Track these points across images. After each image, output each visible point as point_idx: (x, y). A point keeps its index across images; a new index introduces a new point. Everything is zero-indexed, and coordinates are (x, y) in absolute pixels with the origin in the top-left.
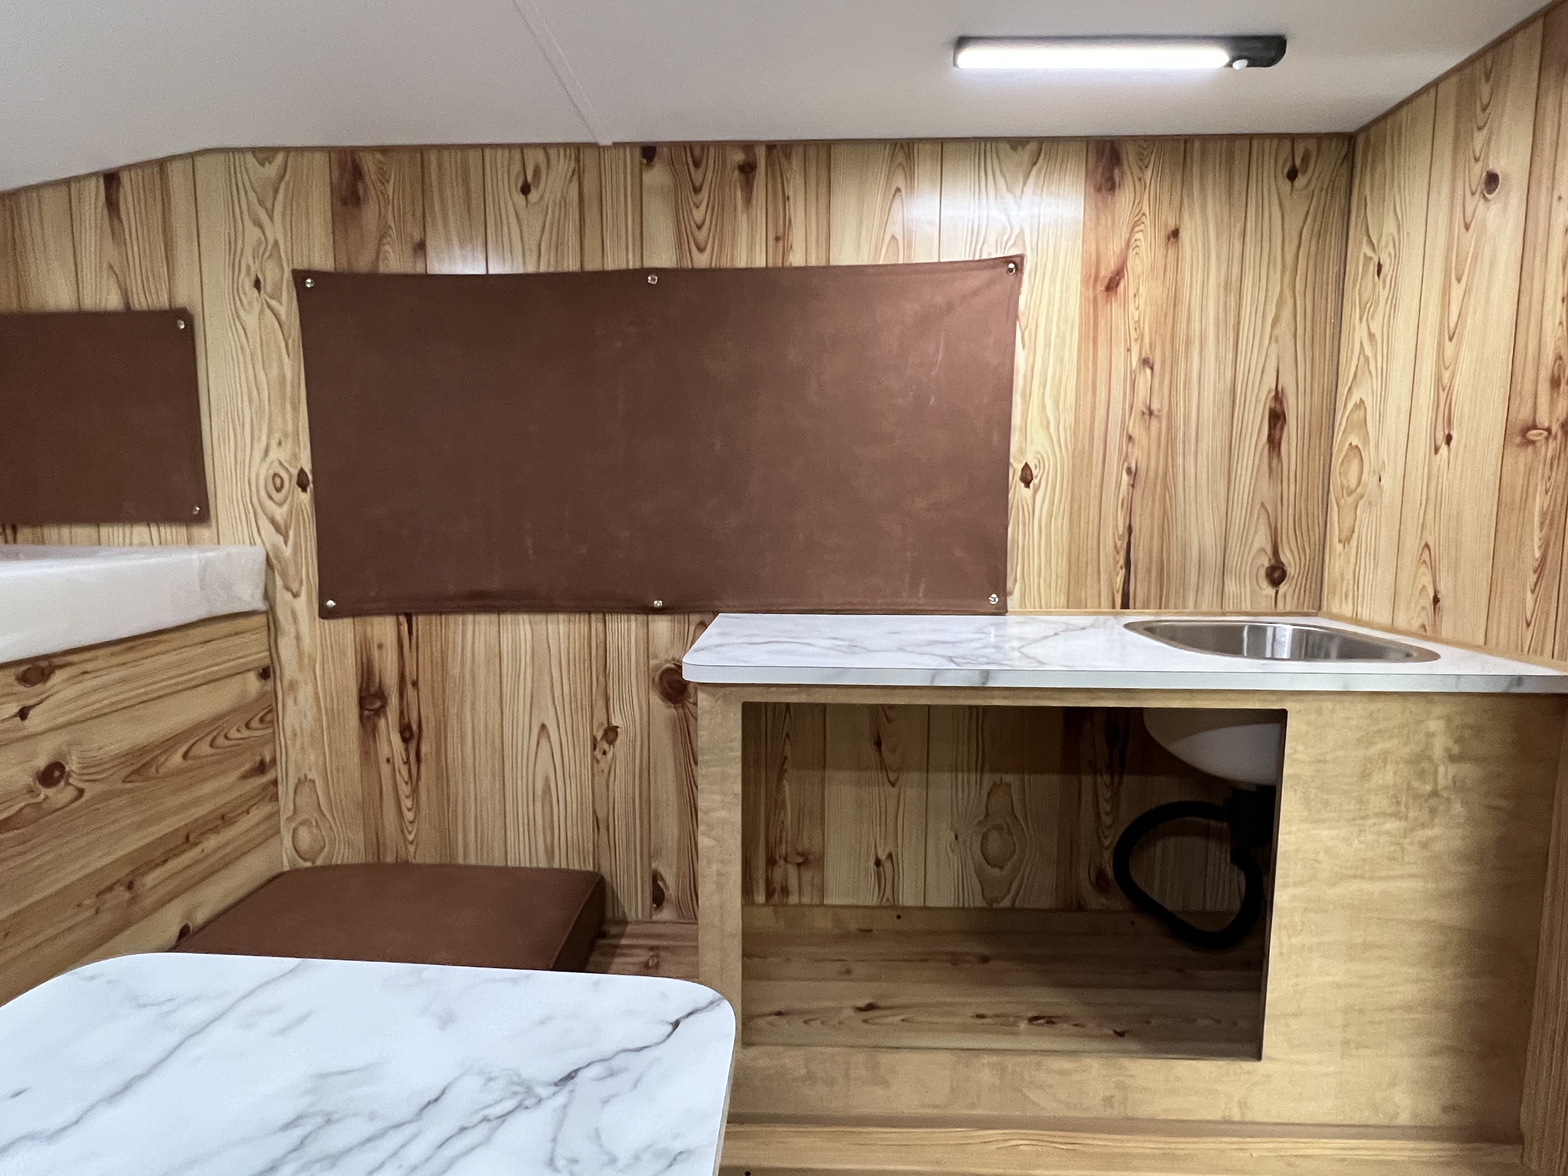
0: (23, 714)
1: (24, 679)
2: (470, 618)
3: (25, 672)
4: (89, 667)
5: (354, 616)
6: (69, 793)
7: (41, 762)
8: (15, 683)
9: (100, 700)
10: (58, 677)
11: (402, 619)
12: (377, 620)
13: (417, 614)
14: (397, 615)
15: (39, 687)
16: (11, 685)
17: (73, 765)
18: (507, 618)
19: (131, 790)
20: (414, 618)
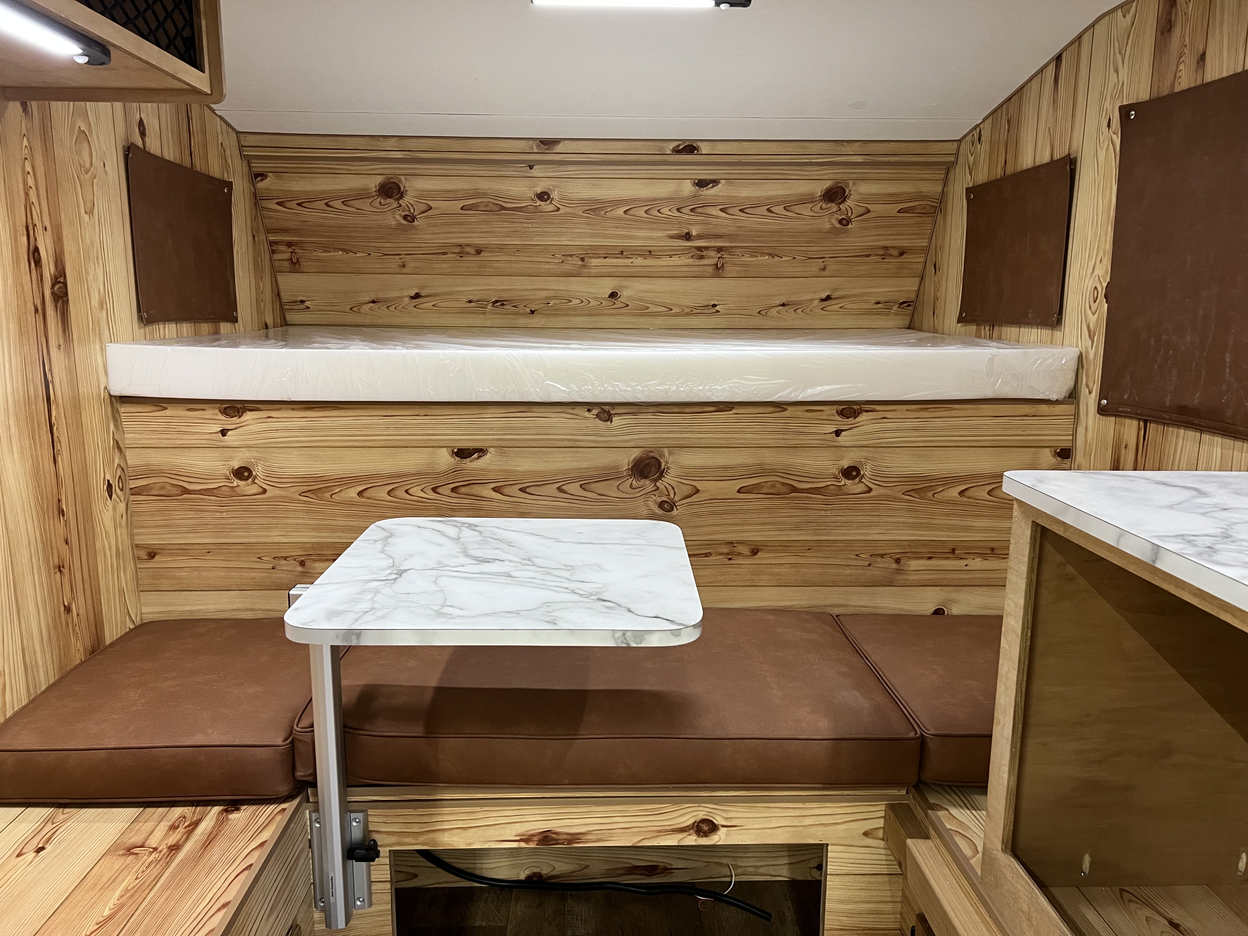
0: (838, 433)
1: (841, 413)
2: (1182, 431)
3: (843, 409)
4: (888, 415)
5: (1116, 416)
6: (860, 488)
7: (846, 464)
8: (836, 415)
9: (892, 438)
10: (864, 417)
11: (1142, 423)
12: (1128, 421)
13: (1151, 422)
14: (1139, 420)
15: (851, 420)
16: (833, 415)
17: (867, 471)
18: (1206, 437)
19: (908, 501)
20: (1148, 424)
